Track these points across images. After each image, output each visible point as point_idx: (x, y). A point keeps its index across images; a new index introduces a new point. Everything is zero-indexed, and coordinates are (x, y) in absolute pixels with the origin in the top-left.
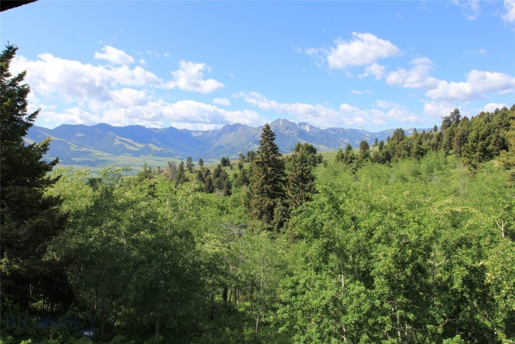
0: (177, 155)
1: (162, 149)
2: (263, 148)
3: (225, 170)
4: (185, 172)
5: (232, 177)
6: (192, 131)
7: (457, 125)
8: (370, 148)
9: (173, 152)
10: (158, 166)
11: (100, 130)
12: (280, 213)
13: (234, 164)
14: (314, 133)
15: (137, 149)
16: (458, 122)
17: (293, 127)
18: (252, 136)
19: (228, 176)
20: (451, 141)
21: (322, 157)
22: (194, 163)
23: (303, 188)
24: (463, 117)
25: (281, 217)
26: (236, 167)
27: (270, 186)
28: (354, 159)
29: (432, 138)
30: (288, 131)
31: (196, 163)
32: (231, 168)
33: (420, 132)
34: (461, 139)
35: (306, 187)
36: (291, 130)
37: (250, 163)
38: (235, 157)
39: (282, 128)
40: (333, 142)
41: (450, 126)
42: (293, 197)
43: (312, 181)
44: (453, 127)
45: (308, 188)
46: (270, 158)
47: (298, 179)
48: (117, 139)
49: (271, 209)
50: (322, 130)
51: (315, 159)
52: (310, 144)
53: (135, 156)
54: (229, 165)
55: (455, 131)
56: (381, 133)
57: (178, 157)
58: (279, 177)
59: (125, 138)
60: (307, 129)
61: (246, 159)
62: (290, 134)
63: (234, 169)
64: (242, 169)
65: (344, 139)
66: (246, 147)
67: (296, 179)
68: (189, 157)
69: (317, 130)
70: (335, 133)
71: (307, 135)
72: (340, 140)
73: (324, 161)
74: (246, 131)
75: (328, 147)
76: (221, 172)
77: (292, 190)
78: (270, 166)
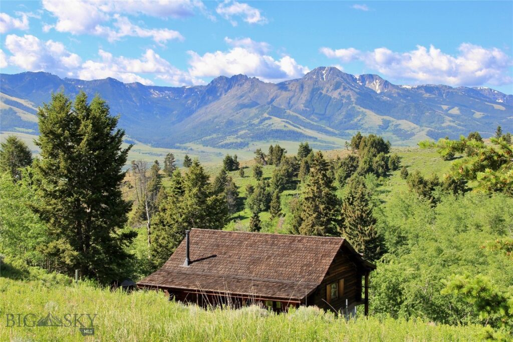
3: (231, 178)
4: (163, 179)
5: (245, 191)
6: (150, 87)
13: (247, 167)
14: (390, 96)
17: (348, 83)
18: (269, 100)
22: (176, 164)
23: (362, 231)
26: (250, 172)
28: (437, 184)
30: (339, 90)
32: (242, 174)
35: (366, 231)
36: (345, 89)
37: (274, 166)
38: (235, 141)
39: (328, 85)
40: (427, 114)
43: (374, 224)
45: (368, 231)
47: (357, 221)
50: (407, 90)
51: (386, 163)
52: (378, 136)
54: (237, 169)
58: (333, 215)
60: (377, 87)
61: (266, 159)
62: (343, 97)
63: (247, 177)
64: (261, 176)
65: (450, 109)
66: (256, 121)
67: (354, 220)
68: (168, 155)
69: (397, 91)
70: (434, 96)
71: (378, 99)
72: (443, 110)
73: (402, 167)
74: (256, 90)
75: (417, 124)
76: (225, 182)
77: (351, 234)
78: (323, 203)
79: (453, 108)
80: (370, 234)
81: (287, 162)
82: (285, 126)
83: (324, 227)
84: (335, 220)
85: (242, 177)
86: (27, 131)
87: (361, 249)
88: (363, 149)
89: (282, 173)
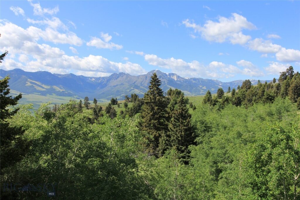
0: (75, 95)
1: (64, 90)
2: (151, 91)
3: (113, 108)
4: (83, 109)
5: (120, 113)
6: (87, 77)
7: (291, 79)
8: (224, 94)
9: (72, 93)
10: (62, 103)
11: (15, 74)
12: (164, 142)
13: (121, 103)
14: (180, 82)
15: (44, 90)
16: (292, 76)
17: (164, 76)
18: (134, 82)
19: (116, 112)
20: (287, 90)
21: (188, 100)
22: (90, 102)
23: (182, 123)
24: (296, 73)
25: (164, 145)
26: (122, 106)
27: (156, 121)
29: (272, 87)
31: (91, 102)
32: (119, 106)
33: (263, 83)
34: (295, 89)
35: (185, 123)
36: (163, 78)
37: (133, 103)
38: (121, 98)
40: (194, 89)
41: (286, 79)
42: (174, 130)
43: (190, 118)
44: (289, 80)
45: (186, 123)
46: (157, 99)
47: (179, 116)
48: (28, 81)
49: (157, 139)
50: (187, 79)
52: (179, 90)
53: (42, 95)
54: (117, 104)
55: (290, 83)
56: (231, 83)
57: (75, 97)
58: (163, 114)
59: (35, 81)
60: (175, 78)
61: (130, 100)
63: (121, 107)
64: (127, 107)
65: (202, 87)
66: (128, 91)
67: (177, 116)
68: (86, 97)
69: (183, 79)
70: (196, 82)
71: (176, 83)
72: (200, 87)
73: (190, 103)
74: (128, 78)
75: (190, 92)
76: (111, 109)
77: (174, 125)
78: (156, 106)
79: (203, 87)
80: (187, 125)
81: (139, 101)
82: (140, 93)
83: (157, 121)
84: (164, 117)
85: (119, 107)
86: (38, 94)
87: (182, 135)
88: (173, 95)
89: (136, 105)
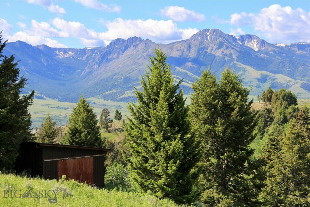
6: (55, 49)
14: (267, 53)
17: (230, 43)
30: (222, 49)
36: (227, 48)
39: (212, 45)
40: (300, 68)
50: (282, 48)
60: (255, 46)
62: (226, 55)
69: (272, 48)
70: (305, 53)
71: (257, 56)
74: (150, 50)
75: (291, 78)
88: (276, 102)
